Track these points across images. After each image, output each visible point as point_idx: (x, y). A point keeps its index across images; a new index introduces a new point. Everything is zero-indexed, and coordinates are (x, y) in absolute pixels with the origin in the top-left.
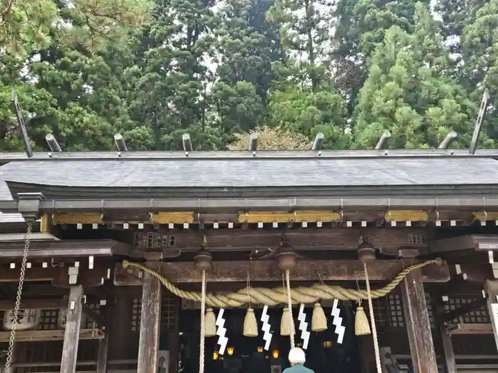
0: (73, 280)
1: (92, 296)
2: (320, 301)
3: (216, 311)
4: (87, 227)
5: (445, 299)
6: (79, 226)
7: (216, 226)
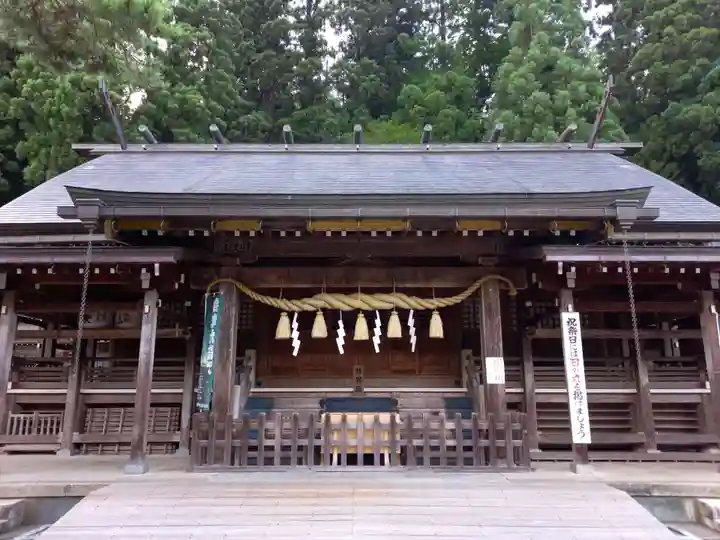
0: (146, 285)
1: (168, 299)
2: (397, 309)
3: (291, 315)
4: (153, 233)
5: (529, 304)
6: (145, 233)
7: (283, 234)
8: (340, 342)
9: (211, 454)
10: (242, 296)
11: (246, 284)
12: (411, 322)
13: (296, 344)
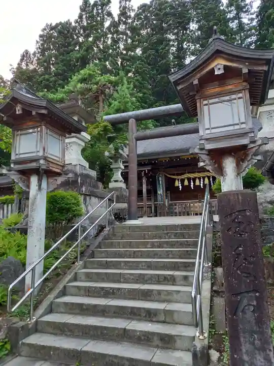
0: (143, 175)
1: (148, 178)
2: (207, 176)
3: (178, 180)
4: (145, 163)
6: (143, 163)
7: (175, 160)
8: (192, 186)
9: (162, 214)
10: (166, 176)
11: (166, 173)
12: (211, 179)
13: (180, 187)
